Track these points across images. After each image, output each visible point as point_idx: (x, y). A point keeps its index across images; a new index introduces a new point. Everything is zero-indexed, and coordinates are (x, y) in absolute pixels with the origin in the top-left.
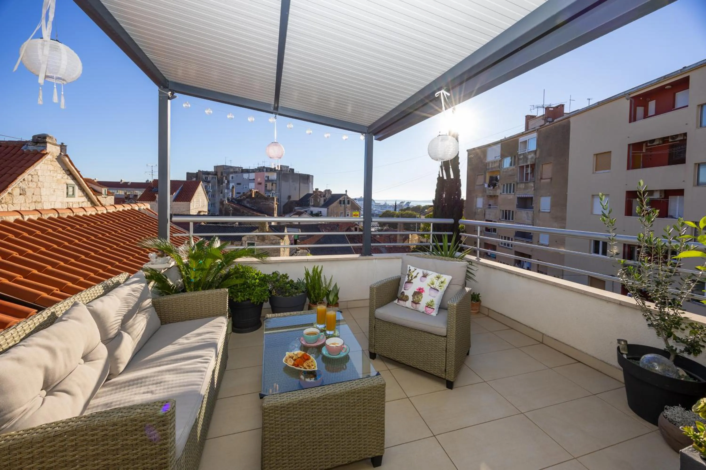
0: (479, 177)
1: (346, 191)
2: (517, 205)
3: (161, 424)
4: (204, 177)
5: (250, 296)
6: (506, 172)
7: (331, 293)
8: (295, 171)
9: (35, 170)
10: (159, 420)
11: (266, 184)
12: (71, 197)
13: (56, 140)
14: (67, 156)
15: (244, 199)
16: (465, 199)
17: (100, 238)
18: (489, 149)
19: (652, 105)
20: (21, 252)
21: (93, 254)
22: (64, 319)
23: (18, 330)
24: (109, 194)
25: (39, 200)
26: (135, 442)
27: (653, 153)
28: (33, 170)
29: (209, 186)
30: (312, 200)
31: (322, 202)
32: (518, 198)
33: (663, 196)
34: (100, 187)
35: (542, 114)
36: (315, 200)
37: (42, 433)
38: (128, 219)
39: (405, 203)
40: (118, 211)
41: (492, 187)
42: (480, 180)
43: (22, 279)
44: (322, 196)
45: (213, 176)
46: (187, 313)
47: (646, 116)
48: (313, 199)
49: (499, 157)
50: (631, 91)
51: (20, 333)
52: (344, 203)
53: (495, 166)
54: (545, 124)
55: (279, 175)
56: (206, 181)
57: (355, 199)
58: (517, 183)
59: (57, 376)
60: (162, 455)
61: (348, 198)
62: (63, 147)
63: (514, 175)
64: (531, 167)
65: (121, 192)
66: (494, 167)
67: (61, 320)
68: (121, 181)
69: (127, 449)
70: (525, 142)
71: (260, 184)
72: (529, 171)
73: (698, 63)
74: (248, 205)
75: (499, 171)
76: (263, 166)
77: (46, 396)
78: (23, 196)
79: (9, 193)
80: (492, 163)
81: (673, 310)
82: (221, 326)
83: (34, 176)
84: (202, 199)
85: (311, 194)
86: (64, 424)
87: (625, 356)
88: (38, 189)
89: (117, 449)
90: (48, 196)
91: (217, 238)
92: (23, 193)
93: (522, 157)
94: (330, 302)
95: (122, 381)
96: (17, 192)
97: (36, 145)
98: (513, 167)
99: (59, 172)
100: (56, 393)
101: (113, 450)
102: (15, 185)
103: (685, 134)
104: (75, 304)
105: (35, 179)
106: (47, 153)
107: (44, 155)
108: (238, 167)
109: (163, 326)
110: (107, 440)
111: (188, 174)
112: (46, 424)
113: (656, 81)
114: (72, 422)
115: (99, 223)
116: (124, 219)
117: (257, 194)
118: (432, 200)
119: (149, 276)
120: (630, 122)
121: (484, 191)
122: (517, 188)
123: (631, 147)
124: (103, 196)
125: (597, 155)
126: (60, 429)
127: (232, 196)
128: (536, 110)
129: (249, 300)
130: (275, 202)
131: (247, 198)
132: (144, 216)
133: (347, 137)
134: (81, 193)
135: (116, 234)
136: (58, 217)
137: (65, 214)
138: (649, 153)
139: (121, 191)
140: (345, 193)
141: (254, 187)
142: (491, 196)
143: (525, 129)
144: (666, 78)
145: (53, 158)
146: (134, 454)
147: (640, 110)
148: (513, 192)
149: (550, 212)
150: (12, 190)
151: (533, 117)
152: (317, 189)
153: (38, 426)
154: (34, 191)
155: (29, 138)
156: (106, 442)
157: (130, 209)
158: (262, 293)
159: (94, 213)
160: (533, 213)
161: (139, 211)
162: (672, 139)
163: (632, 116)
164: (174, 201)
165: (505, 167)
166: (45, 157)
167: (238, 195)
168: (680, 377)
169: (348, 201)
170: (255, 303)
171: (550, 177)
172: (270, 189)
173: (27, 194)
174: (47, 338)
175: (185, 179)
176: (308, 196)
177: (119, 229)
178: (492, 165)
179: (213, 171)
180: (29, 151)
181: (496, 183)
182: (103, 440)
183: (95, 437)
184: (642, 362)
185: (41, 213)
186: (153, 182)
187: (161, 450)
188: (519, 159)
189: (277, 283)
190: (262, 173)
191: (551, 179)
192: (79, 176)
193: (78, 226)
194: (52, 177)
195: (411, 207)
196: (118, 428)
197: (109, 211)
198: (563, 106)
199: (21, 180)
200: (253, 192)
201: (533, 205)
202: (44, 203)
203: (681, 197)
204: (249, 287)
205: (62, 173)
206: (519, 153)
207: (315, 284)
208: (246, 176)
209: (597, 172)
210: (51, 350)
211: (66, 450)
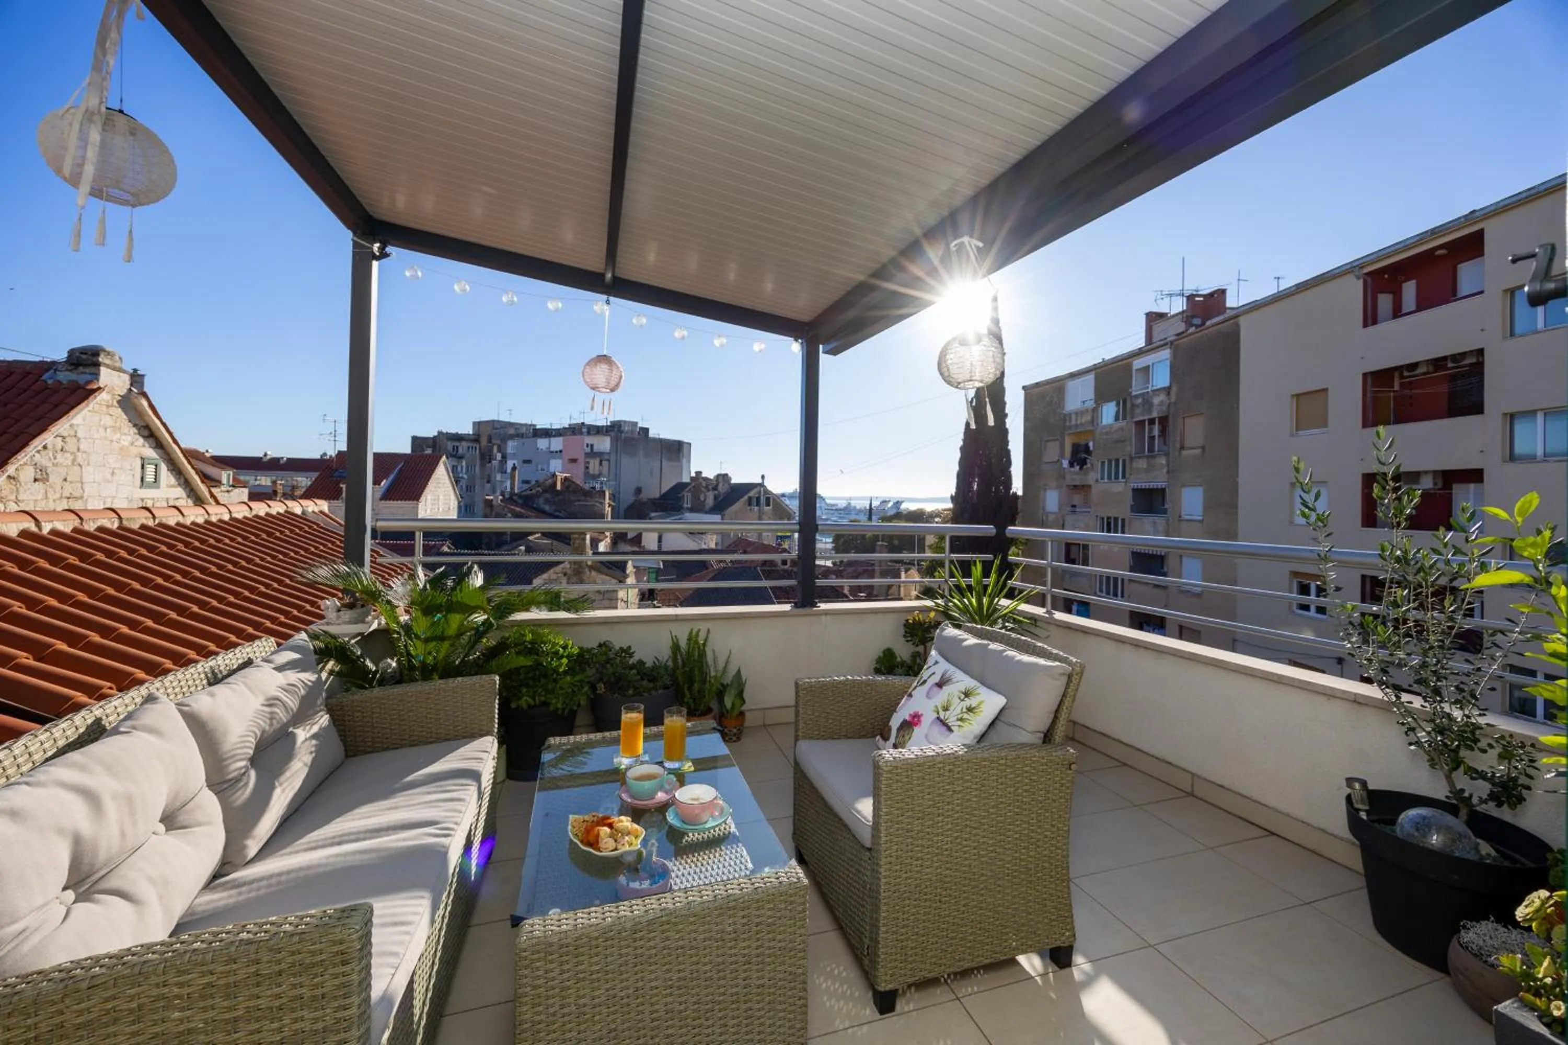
0: (1050, 444)
1: (763, 477)
2: (1132, 506)
3: (338, 959)
4: (450, 445)
5: (549, 696)
6: (1107, 433)
7: (728, 689)
8: (652, 434)
9: (71, 426)
10: (335, 949)
11: (588, 463)
12: (150, 486)
13: (120, 358)
14: (145, 395)
15: (538, 495)
16: (1020, 493)
17: (213, 575)
18: (1071, 385)
19: (1409, 290)
20: (31, 603)
21: (195, 609)
22: (122, 729)
23: (17, 752)
24: (237, 484)
25: (76, 494)
26: (277, 1003)
27: (1414, 391)
28: (67, 426)
29: (462, 467)
30: (687, 495)
31: (710, 502)
32: (1134, 490)
33: (1440, 485)
34: (219, 467)
35: (1180, 310)
36: (696, 497)
37: (62, 980)
38: (278, 534)
39: (890, 504)
40: (257, 516)
41: (1077, 468)
42: (1052, 452)
43: (32, 662)
44: (710, 487)
45: (471, 444)
46: (405, 730)
47: (1397, 313)
48: (690, 494)
49: (1092, 402)
50: (1364, 260)
51: (20, 760)
52: (758, 504)
53: (1083, 421)
54: (1187, 330)
55: (617, 441)
56: (455, 455)
57: (783, 495)
58: (1132, 459)
59: (102, 856)
60: (338, 1032)
61: (767, 492)
62: (136, 378)
63: (1124, 441)
64: (1159, 423)
65: (265, 481)
66: (1081, 424)
67: (115, 731)
68: (266, 455)
69: (258, 1020)
70: (1146, 370)
71: (574, 461)
72: (1156, 432)
73: (1498, 202)
74: (547, 508)
75: (1092, 432)
76: (582, 421)
77: (74, 903)
78: (41, 484)
79: (9, 477)
80: (1077, 414)
81: (1461, 708)
82: (481, 759)
83: (68, 440)
84: (445, 496)
85: (687, 485)
86: (114, 961)
87: (1363, 815)
88: (76, 468)
89: (236, 1020)
90: (99, 484)
91: (476, 568)
92: (41, 477)
93: (1140, 401)
94: (727, 711)
95: (252, 878)
96: (28, 473)
97: (75, 369)
98: (1122, 423)
99: (126, 430)
100: (97, 896)
101: (227, 1021)
102: (25, 460)
103: (1480, 352)
104: (150, 699)
105: (71, 445)
106: (99, 388)
107: (93, 391)
108: (526, 425)
109: (350, 759)
110: (212, 997)
111: (415, 439)
112: (72, 962)
113: (1415, 239)
114: (133, 955)
115: (212, 541)
116: (270, 534)
117: (567, 483)
118: (949, 496)
119: (320, 649)
120: (1365, 325)
121: (1062, 475)
122: (1131, 468)
123: (1369, 381)
124: (223, 488)
125: (1298, 396)
126: (104, 970)
127: (512, 488)
128: (1167, 300)
129: (545, 704)
130: (607, 501)
131: (545, 491)
132: (315, 527)
133: (763, 346)
134: (173, 480)
135: (251, 566)
136: (119, 528)
137: (137, 520)
138: (1407, 392)
139: (263, 478)
140: (760, 481)
141: (560, 469)
142: (1075, 486)
143: (1146, 341)
144: (1435, 233)
145: (113, 399)
146: (273, 1030)
147: (1385, 301)
148: (1124, 477)
149: (1203, 520)
150: (17, 469)
151: (1161, 316)
152: (699, 473)
153: (53, 967)
154: (67, 474)
155: (61, 355)
156: (210, 1002)
157: (282, 511)
158: (576, 689)
159: (200, 520)
160: (1168, 524)
161: (303, 517)
162: (1453, 362)
163: (1369, 314)
164: (381, 499)
165: (1105, 422)
166: (96, 397)
167: (526, 486)
168: (1482, 858)
169: (768, 499)
170: (560, 712)
171: (1200, 445)
172: (597, 472)
173: (50, 480)
174: (83, 768)
175: (408, 450)
176: (680, 487)
177: (256, 556)
178: (1076, 420)
179: (471, 432)
180: (60, 382)
181: (1086, 458)
182: (203, 998)
183: (186, 990)
184: (1402, 827)
185: (81, 518)
186: (337, 456)
187: (338, 1021)
188: (1133, 405)
189: (608, 666)
190: (578, 437)
191: (1203, 448)
192: (170, 440)
193: (164, 548)
194: (108, 443)
195: (905, 512)
196: (239, 969)
197: (235, 515)
198: (1223, 292)
199: (40, 448)
200: (559, 478)
201: (1166, 506)
202: (90, 500)
203: (1479, 485)
204: (545, 676)
205: (132, 432)
206: (1134, 393)
207: (692, 670)
208: (542, 443)
209: (1301, 433)
210: (90, 797)
211: (116, 1021)
